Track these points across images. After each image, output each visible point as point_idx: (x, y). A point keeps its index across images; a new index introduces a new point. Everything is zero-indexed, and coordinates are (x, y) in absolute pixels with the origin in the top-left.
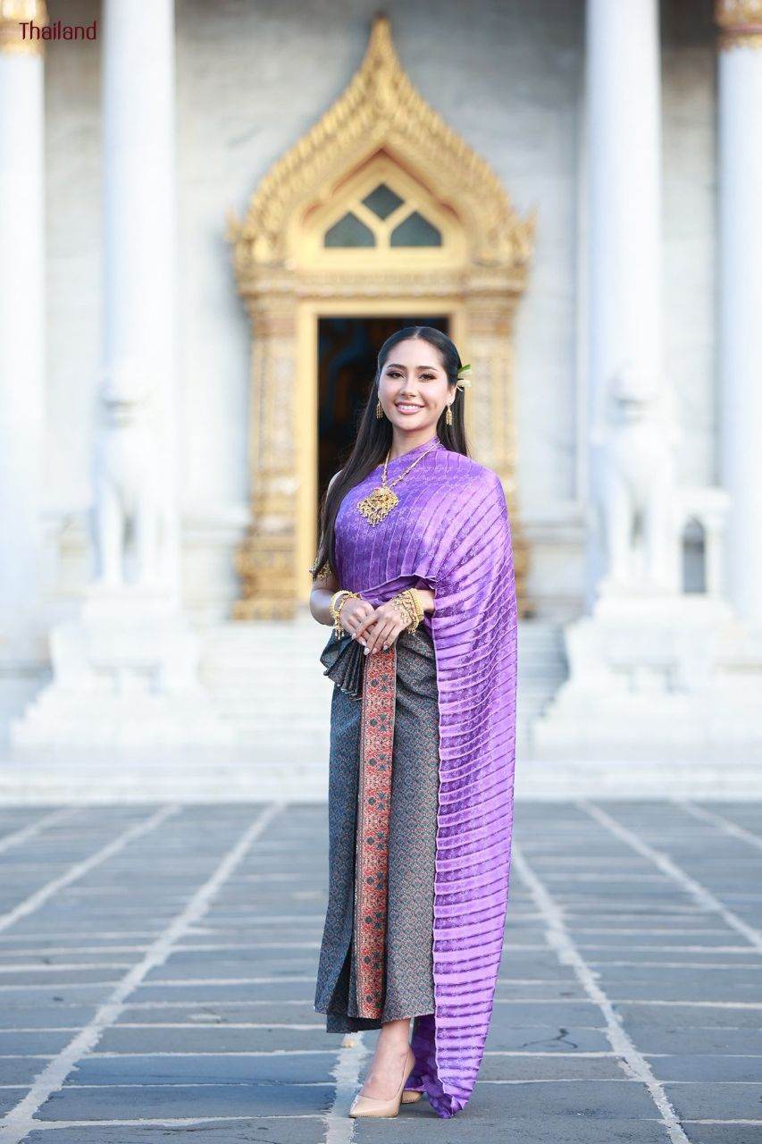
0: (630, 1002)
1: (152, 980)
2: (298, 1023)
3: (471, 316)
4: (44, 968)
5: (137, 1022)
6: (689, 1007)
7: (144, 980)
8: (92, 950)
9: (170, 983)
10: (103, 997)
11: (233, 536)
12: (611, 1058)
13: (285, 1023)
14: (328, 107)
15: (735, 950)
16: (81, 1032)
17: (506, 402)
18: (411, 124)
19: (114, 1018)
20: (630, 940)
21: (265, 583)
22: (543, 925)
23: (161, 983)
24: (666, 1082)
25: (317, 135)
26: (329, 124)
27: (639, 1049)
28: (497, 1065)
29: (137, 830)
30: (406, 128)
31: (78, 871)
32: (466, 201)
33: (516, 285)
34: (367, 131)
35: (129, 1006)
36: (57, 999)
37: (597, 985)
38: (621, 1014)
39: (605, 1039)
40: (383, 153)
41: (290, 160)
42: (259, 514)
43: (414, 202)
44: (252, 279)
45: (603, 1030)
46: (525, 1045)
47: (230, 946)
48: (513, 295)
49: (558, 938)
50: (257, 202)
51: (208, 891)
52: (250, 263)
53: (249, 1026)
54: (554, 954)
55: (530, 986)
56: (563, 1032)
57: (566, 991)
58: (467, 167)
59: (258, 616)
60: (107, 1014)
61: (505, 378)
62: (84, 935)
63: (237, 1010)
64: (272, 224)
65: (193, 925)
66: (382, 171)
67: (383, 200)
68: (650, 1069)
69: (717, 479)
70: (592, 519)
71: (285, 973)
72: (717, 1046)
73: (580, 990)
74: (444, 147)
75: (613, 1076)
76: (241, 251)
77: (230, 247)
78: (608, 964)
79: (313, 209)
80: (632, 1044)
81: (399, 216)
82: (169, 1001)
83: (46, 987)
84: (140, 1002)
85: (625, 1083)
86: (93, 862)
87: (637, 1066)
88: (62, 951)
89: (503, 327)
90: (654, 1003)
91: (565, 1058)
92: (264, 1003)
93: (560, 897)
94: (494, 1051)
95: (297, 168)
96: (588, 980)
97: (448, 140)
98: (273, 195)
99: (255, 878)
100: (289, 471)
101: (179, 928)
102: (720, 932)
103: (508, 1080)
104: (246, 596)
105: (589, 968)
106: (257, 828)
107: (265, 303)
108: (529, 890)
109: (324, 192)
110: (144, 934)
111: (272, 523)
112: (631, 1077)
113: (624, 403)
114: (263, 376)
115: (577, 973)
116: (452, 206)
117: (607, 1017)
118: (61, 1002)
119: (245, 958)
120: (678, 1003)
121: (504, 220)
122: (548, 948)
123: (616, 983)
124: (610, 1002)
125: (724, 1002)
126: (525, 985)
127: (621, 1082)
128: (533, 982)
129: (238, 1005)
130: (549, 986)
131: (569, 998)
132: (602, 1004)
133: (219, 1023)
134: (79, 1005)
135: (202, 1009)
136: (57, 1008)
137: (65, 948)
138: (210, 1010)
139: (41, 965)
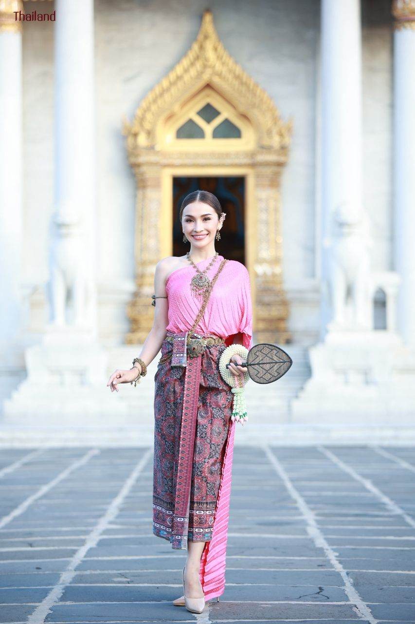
0: (356, 571)
1: (91, 557)
2: (173, 584)
3: (258, 176)
4: (29, 549)
5: (83, 583)
6: (390, 574)
7: (85, 556)
8: (56, 538)
9: (100, 558)
10: (63, 567)
11: (127, 298)
12: (348, 605)
13: (166, 584)
14: (178, 61)
16: (53, 588)
17: (277, 223)
18: (224, 71)
19: (71, 580)
20: (354, 532)
21: (144, 323)
22: (304, 523)
23: (95, 558)
24: (380, 621)
25: (172, 76)
26: (179, 70)
27: (364, 600)
28: (286, 610)
29: (76, 464)
30: (221, 72)
31: (45, 489)
32: (255, 114)
33: (282, 159)
34: (200, 75)
35: (78, 573)
36: (38, 568)
37: (337, 560)
38: (352, 578)
39: (345, 594)
40: (208, 86)
41: (158, 90)
42: (140, 286)
43: (226, 113)
44: (136, 156)
45: (343, 588)
46: (300, 597)
47: (132, 536)
48: (280, 165)
49: (313, 531)
50: (139, 113)
51: (118, 502)
52: (136, 147)
53: (146, 585)
54: (312, 541)
55: (300, 560)
56: (320, 588)
57: (321, 564)
58: (254, 95)
59: (139, 342)
60: (67, 577)
61: (276, 210)
62: (50, 529)
63: (139, 576)
64: (147, 126)
65: (111, 523)
66: (208, 96)
67: (209, 112)
68: (371, 612)
69: (392, 266)
70: (324, 289)
71: (163, 553)
72: (407, 598)
73: (327, 563)
74: (242, 83)
75: (351, 616)
76: (130, 141)
77: (125, 138)
78: (343, 547)
79: (170, 117)
80: (360, 596)
81: (218, 121)
82: (100, 570)
83: (32, 561)
84: (83, 571)
85: (358, 621)
86: (53, 484)
87: (364, 611)
88: (39, 538)
89: (275, 182)
90: (370, 571)
91: (323, 605)
92: (153, 571)
93: (312, 506)
94: (282, 600)
95: (161, 95)
96: (332, 556)
97: (244, 80)
98: (148, 109)
99: (144, 494)
101: (103, 524)
102: (403, 528)
103: (292, 619)
104: (133, 331)
105: (332, 549)
106: (142, 463)
107: (144, 169)
108: (295, 502)
109: (176, 108)
110: (84, 528)
111: (146, 290)
112: (361, 617)
113: (342, 225)
114: (142, 209)
115: (325, 553)
116: (247, 115)
117: (344, 579)
118: (40, 570)
119: (140, 543)
120: (383, 571)
121: (275, 123)
122: (309, 537)
123: (348, 559)
124: (346, 571)
125: (409, 571)
126: (297, 560)
127: (356, 621)
128: (302, 558)
129: (140, 572)
130: (311, 561)
131: (323, 568)
132: (341, 572)
133: (129, 583)
134: (50, 572)
135: (119, 575)
136: (38, 574)
137: (41, 536)
138: (123, 575)
139: (28, 546)
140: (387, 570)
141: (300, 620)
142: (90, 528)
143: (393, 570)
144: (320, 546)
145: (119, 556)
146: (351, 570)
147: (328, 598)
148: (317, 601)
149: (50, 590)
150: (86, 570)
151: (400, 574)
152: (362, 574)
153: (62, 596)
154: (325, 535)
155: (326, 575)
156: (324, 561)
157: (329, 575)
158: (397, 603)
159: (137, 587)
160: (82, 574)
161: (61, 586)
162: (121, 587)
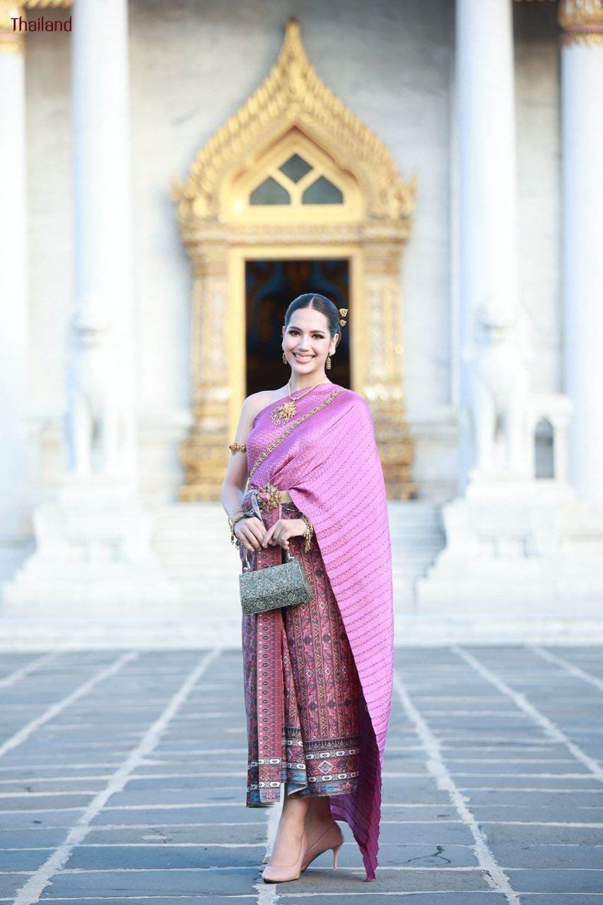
0: (493, 823)
1: (113, 806)
2: (229, 843)
3: (368, 259)
4: (27, 794)
5: (100, 843)
6: (541, 826)
7: (106, 805)
8: (66, 779)
9: (127, 808)
10: (73, 820)
11: (180, 435)
12: (478, 871)
13: (218, 843)
14: (251, 94)
15: (577, 776)
16: (56, 850)
17: (395, 327)
18: (318, 106)
19: (82, 838)
20: (492, 768)
21: (205, 472)
22: (424, 755)
23: (120, 808)
24: (522, 893)
25: (243, 116)
26: (253, 106)
27: (500, 864)
28: (388, 878)
29: (104, 674)
30: (314, 107)
31: (55, 710)
32: (360, 168)
33: (402, 233)
34: (283, 112)
35: (94, 828)
36: (35, 822)
37: (467, 808)
38: (485, 833)
39: (473, 856)
40: (295, 129)
41: (222, 135)
42: (199, 417)
43: (321, 168)
44: (192, 230)
45: (472, 847)
46: (409, 861)
47: (175, 776)
48: (400, 241)
49: (436, 767)
50: (196, 168)
51: (159, 727)
52: (191, 218)
53: (189, 845)
54: (433, 781)
55: (413, 808)
56: (439, 848)
57: (442, 813)
58: (361, 141)
59: (199, 499)
60: (77, 835)
61: (394, 307)
62: (59, 766)
63: (180, 832)
64: (207, 187)
65: (146, 757)
66: (296, 143)
67: (296, 167)
68: (509, 881)
69: (562, 388)
70: (464, 420)
71: (219, 799)
72: (562, 861)
73: (453, 813)
74: (343, 124)
75: (480, 888)
76: (183, 208)
77: (175, 205)
78: (476, 789)
79: (241, 174)
80: (495, 859)
81: (309, 179)
82: (126, 824)
83: (27, 812)
84: (102, 825)
85: (488, 894)
86: (67, 702)
87: (499, 880)
88: (41, 780)
89: (392, 267)
90: (512, 823)
91: (441, 872)
92: (201, 825)
93: (437, 731)
94: (384, 866)
95: (227, 142)
96: (460, 803)
97: (347, 119)
98: (209, 163)
99: (197, 716)
100: (223, 383)
101: (135, 759)
103: (395, 891)
104: (189, 482)
105: (460, 792)
106: (198, 672)
107: (203, 249)
108: (414, 726)
109: (249, 161)
110: (107, 765)
111: (210, 424)
112: (494, 889)
113: (487, 328)
114: (201, 307)
115: (451, 797)
116: (351, 171)
117: (474, 835)
118: (38, 825)
119: (186, 786)
120: (532, 823)
121: (392, 182)
122: (428, 776)
123: (482, 806)
124: (477, 823)
125: (568, 822)
126: (409, 808)
127: (486, 894)
128: (416, 805)
129: (181, 827)
130: (428, 808)
131: (444, 819)
132: (471, 824)
133: (165, 843)
134: (54, 828)
135: (152, 831)
136: (36, 830)
137: (44, 777)
138: (158, 832)
139: (24, 792)
140: (537, 821)
141: (407, 893)
142: (116, 765)
143: (546, 822)
144: (444, 788)
145: (154, 803)
146: (485, 822)
147: (450, 862)
148: (433, 866)
149: (51, 853)
150: (105, 825)
151: (555, 828)
152: (500, 827)
153: (68, 861)
154: (452, 772)
155: (449, 829)
156: (449, 809)
157: (453, 830)
158: (548, 867)
159: (177, 847)
160: (98, 830)
161: (67, 847)
162: (153, 847)
